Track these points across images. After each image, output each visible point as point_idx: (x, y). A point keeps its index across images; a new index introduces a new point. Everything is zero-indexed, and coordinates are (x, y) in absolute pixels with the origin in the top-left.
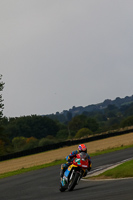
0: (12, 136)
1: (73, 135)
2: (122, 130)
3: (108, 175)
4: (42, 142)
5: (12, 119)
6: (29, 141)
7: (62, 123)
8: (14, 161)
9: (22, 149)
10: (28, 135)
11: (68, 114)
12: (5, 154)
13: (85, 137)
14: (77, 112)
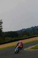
0: (5, 37)
1: (23, 37)
2: (36, 35)
3: (32, 48)
4: (14, 39)
5: (5, 32)
6: (10, 39)
7: (19, 33)
8: (6, 44)
9: (8, 41)
10: (10, 37)
11: (21, 31)
12: (3, 42)
13: (26, 37)
14: (24, 30)
